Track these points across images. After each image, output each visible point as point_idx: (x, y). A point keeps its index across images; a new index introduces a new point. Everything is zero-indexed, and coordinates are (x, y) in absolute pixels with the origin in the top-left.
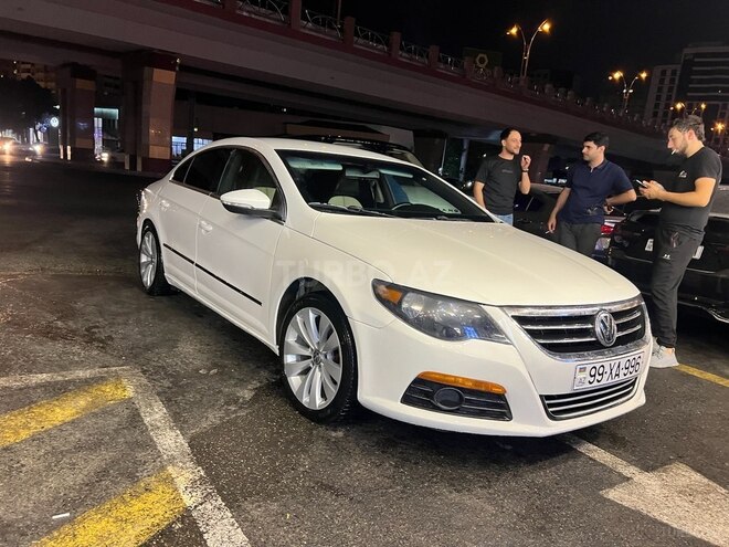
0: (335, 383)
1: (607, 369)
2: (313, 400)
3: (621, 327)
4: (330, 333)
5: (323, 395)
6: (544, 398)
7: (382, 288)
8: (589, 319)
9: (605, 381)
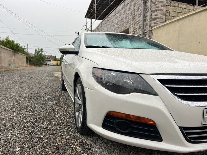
7: (95, 71)
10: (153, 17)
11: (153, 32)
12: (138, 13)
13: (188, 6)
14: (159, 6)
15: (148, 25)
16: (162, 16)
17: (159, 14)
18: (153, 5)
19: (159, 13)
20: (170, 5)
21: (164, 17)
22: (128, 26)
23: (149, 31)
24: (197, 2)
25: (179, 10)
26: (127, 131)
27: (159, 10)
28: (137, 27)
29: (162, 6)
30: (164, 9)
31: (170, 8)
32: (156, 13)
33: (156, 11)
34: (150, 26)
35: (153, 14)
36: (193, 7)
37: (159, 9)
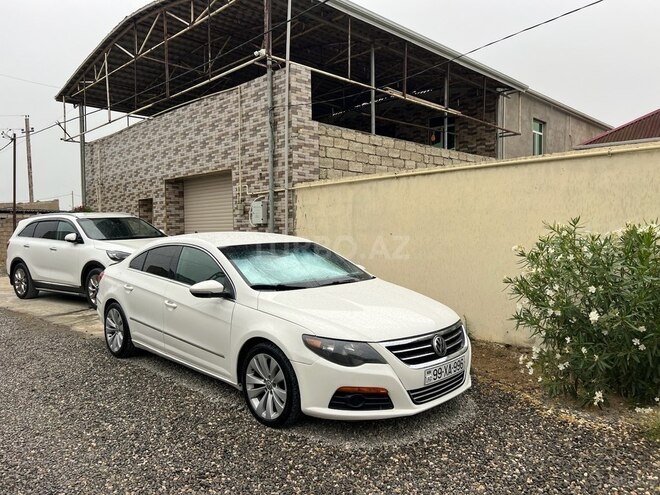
0: (282, 402)
1: (443, 370)
2: (268, 414)
3: (448, 343)
4: (277, 370)
5: (275, 410)
6: (409, 392)
7: (309, 340)
8: (429, 341)
9: (444, 377)
10: (295, 160)
11: (296, 193)
12: (257, 139)
13: (360, 134)
14: (306, 136)
15: (286, 176)
16: (312, 159)
17: (307, 154)
18: (294, 134)
19: (306, 152)
20: (326, 135)
21: (316, 160)
22: (228, 162)
23: (289, 190)
24: (373, 127)
25: (342, 144)
26: (360, 405)
27: (305, 145)
28: (256, 173)
29: (311, 137)
30: (316, 142)
31: (327, 141)
32: (300, 151)
33: (299, 146)
34: (290, 179)
35: (295, 153)
36: (367, 137)
37: (307, 142)
